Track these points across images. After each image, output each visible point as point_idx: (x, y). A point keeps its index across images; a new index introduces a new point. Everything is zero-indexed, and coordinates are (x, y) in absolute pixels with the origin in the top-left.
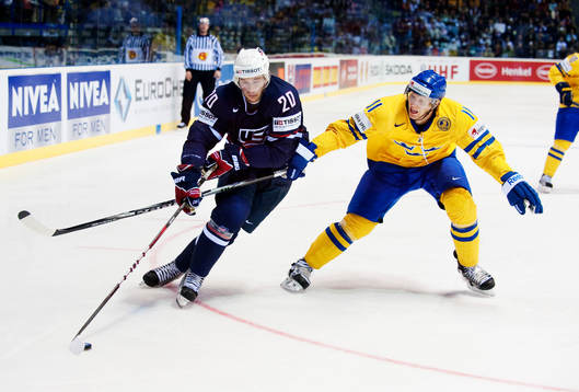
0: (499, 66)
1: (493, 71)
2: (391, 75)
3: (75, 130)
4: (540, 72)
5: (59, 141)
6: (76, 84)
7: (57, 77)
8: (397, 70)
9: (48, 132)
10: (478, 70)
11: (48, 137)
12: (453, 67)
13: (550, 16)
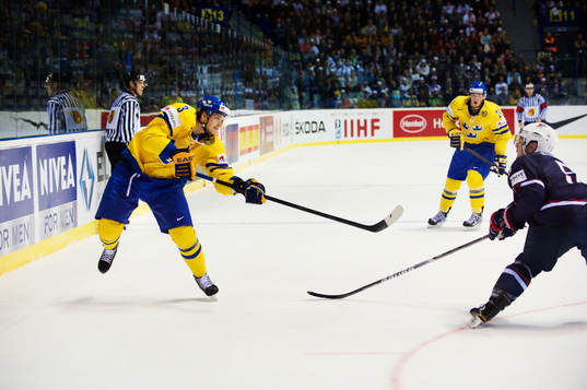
0: (430, 116)
1: (422, 124)
2: (302, 135)
3: (46, 224)
5: (32, 242)
6: (45, 161)
7: (28, 151)
8: (307, 128)
9: (22, 229)
10: (404, 124)
11: (22, 237)
12: (373, 121)
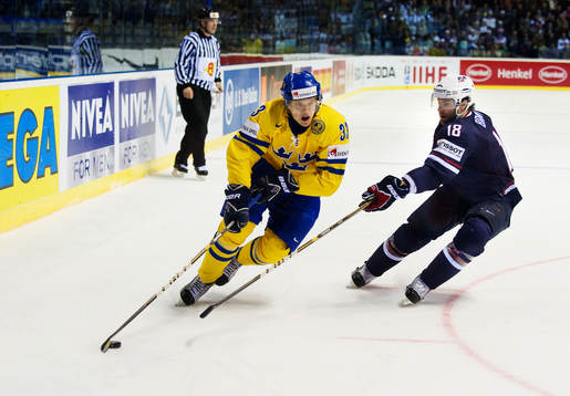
0: (494, 66)
1: (488, 73)
2: (373, 79)
3: (125, 155)
4: (543, 74)
5: (112, 172)
6: (127, 96)
7: (110, 86)
8: (378, 72)
9: (103, 159)
10: (470, 72)
11: (102, 166)
12: (441, 69)
13: (548, 6)
